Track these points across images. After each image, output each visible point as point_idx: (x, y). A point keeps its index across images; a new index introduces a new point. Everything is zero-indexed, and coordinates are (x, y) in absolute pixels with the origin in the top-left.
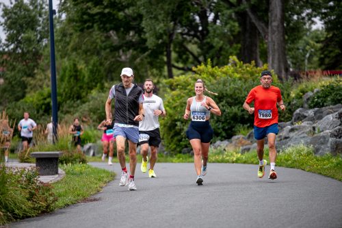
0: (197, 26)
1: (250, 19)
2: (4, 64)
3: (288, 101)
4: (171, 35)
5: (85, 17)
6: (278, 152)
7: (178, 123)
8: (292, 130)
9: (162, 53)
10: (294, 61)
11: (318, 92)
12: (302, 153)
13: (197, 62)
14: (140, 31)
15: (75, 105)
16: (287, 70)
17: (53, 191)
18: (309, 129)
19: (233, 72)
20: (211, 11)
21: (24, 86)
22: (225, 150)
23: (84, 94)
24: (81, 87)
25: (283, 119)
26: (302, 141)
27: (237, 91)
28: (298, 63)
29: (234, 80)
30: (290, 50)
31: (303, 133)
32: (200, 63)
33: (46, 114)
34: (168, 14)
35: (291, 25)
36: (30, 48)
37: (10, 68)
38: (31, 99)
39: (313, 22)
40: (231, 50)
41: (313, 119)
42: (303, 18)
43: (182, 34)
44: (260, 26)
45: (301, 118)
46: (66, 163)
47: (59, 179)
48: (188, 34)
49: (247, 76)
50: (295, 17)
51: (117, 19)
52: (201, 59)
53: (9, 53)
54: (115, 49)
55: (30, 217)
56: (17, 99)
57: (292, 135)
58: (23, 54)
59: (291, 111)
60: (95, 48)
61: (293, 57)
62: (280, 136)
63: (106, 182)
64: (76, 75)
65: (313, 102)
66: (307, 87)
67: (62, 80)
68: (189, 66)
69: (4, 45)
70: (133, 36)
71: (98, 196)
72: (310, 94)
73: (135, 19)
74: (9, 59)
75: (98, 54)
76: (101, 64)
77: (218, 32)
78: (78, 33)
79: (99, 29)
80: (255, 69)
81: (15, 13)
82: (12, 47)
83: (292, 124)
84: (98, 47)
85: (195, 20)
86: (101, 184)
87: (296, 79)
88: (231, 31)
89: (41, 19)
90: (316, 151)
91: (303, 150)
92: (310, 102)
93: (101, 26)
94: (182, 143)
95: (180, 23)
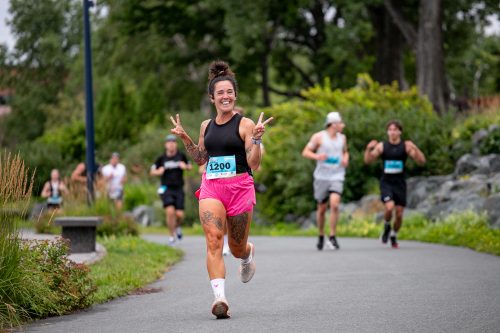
0: (308, 28)
1: (391, 19)
2: (13, 83)
3: (449, 143)
4: (267, 42)
5: (138, 13)
6: (434, 221)
7: (279, 177)
8: (455, 188)
9: (253, 69)
10: (457, 83)
11: (495, 130)
12: (471, 223)
13: (308, 83)
14: (220, 35)
15: (121, 147)
16: (446, 96)
17: (89, 276)
18: (482, 186)
19: (364, 99)
20: (330, 5)
21: (42, 118)
22: (350, 218)
23: (134, 130)
24: (130, 121)
25: (440, 171)
26: (472, 205)
27: (370, 128)
28: (464, 86)
29: (366, 112)
30: (451, 66)
31: (472, 192)
32: (312, 85)
33: (76, 161)
34: (264, 9)
35: (454, 27)
36: (53, 60)
37: (21, 90)
38: (53, 138)
39: (488, 23)
40: (360, 66)
41: (486, 172)
42: (472, 18)
43: (286, 40)
44: (405, 28)
45: (468, 169)
46: (108, 235)
47: (97, 259)
48: (295, 41)
49: (386, 104)
50: (460, 15)
51: (186, 17)
52: (314, 78)
53: (20, 68)
54: (182, 62)
55: (55, 315)
56: (32, 138)
57: (454, 195)
58: (42, 69)
59: (453, 160)
60: (152, 60)
61: (456, 78)
62: (436, 198)
63: (168, 265)
64: (122, 102)
65: (487, 145)
66: (477, 122)
67: (101, 108)
68: (296, 88)
69: (13, 54)
70: (211, 43)
71: (157, 286)
72: (483, 133)
73: (213, 17)
74: (19, 76)
75: (157, 69)
76: (161, 85)
77: (341, 37)
78: (126, 38)
79: (159, 31)
80: (397, 94)
81: (30, 7)
82: (24, 57)
83: (455, 179)
84: (156, 60)
85: (304, 19)
86: (162, 267)
87: (460, 110)
88: (361, 35)
89: (68, 16)
90: (493, 220)
91: (472, 219)
92: (482, 145)
93: (162, 26)
94: (286, 207)
95: (283, 23)
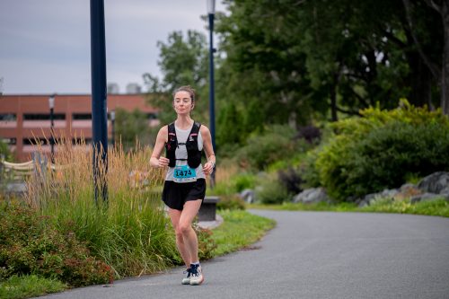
0: (364, 67)
1: (423, 61)
2: (162, 104)
4: (336, 76)
5: (246, 56)
7: (343, 170)
9: (325, 95)
13: (364, 105)
14: (302, 71)
15: (233, 148)
17: (212, 237)
19: (403, 116)
20: (379, 51)
22: (393, 199)
23: (242, 137)
24: (239, 130)
27: (408, 137)
29: (404, 125)
32: (367, 106)
34: (333, 54)
40: (400, 93)
43: (348, 75)
44: (432, 67)
46: (224, 209)
47: (217, 225)
48: (355, 76)
49: (419, 120)
52: (368, 101)
54: (276, 90)
60: (256, 88)
63: (266, 230)
64: (234, 117)
67: (220, 121)
68: (356, 109)
69: (162, 85)
70: (296, 77)
71: (258, 245)
73: (298, 59)
75: (258, 95)
76: (261, 106)
77: (387, 73)
78: (238, 73)
79: (260, 69)
80: (427, 113)
81: (174, 53)
82: (169, 87)
84: (258, 88)
85: (362, 61)
86: (261, 232)
88: (401, 73)
89: (199, 59)
93: (263, 65)
94: (347, 191)
95: (346, 63)
